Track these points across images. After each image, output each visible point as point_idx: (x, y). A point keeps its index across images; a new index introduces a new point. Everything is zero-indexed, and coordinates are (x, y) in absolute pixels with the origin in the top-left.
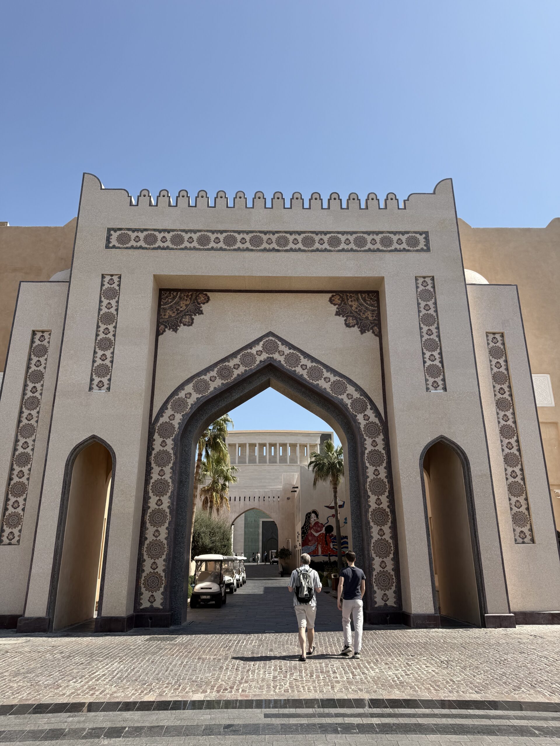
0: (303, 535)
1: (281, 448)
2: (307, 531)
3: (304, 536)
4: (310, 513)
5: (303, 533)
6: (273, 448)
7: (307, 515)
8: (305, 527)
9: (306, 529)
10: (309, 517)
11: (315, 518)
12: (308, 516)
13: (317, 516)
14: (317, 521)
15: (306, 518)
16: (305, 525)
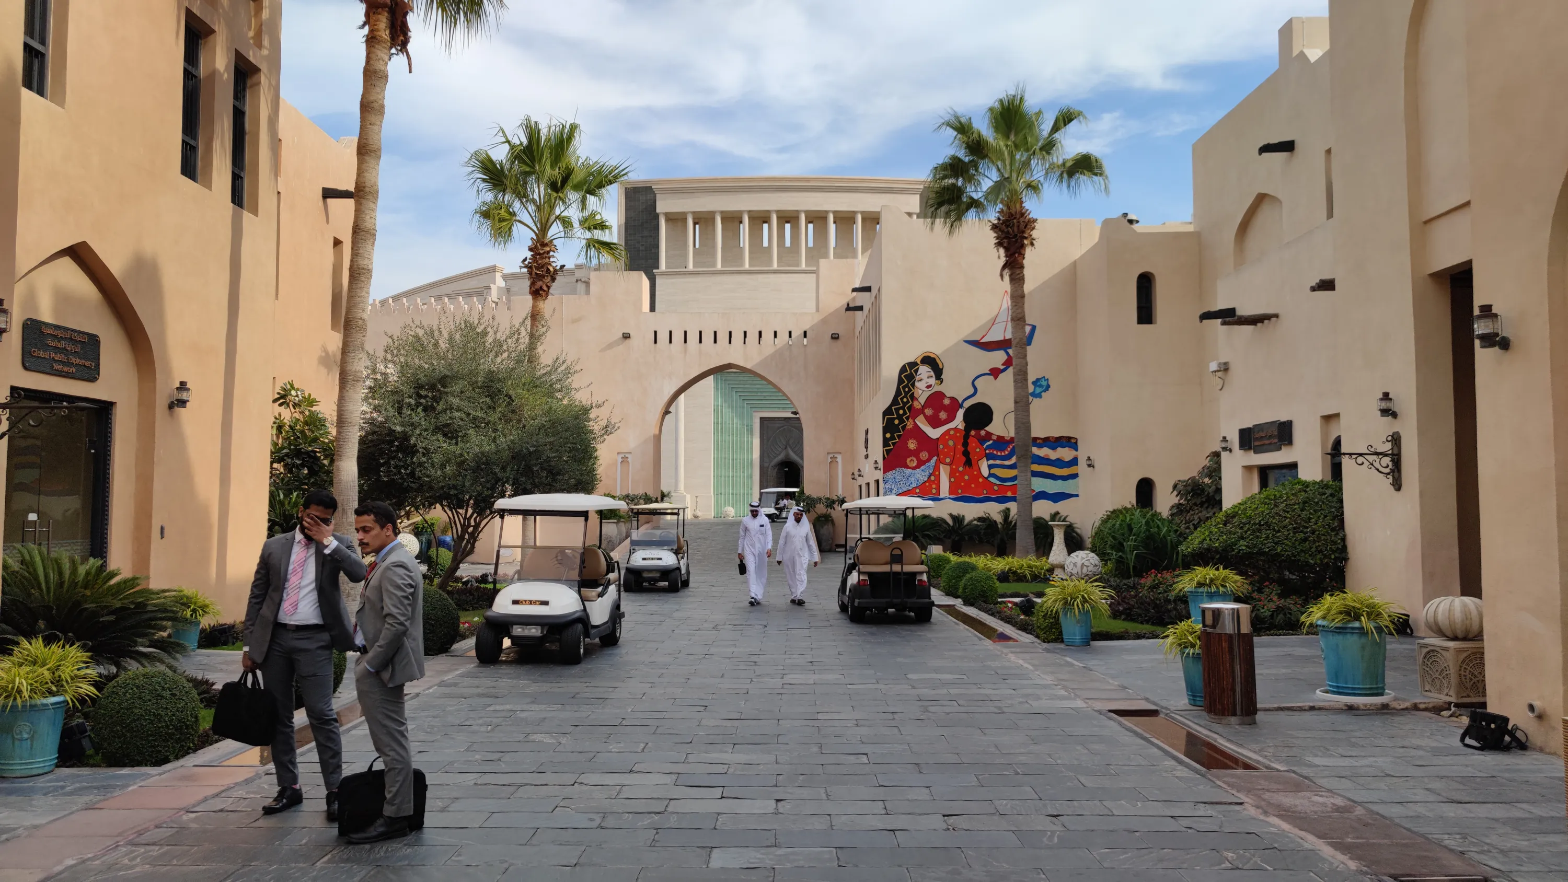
0: (888, 435)
1: (811, 226)
2: (902, 421)
3: (892, 438)
4: (913, 365)
5: (889, 427)
6: (788, 226)
7: (903, 369)
8: (897, 410)
9: (900, 417)
10: (911, 378)
11: (932, 381)
12: (908, 374)
13: (938, 373)
14: (937, 388)
15: (900, 381)
16: (895, 401)
